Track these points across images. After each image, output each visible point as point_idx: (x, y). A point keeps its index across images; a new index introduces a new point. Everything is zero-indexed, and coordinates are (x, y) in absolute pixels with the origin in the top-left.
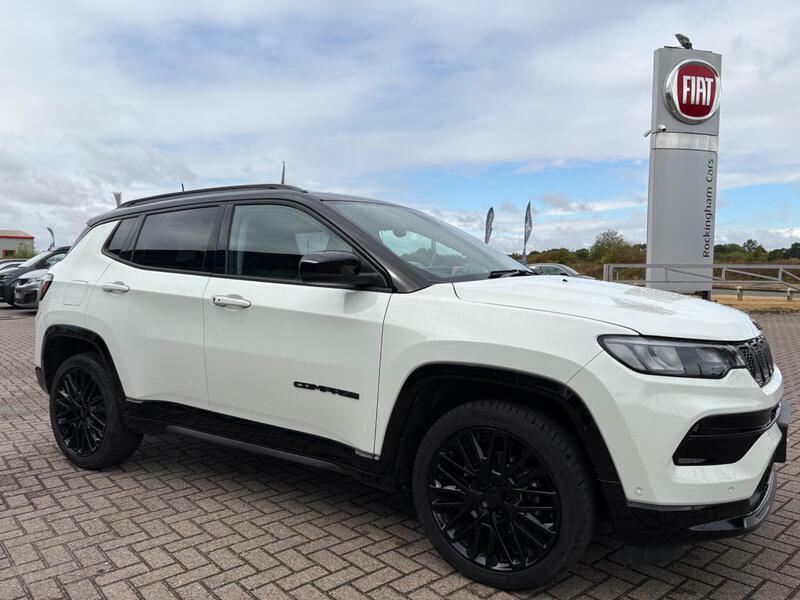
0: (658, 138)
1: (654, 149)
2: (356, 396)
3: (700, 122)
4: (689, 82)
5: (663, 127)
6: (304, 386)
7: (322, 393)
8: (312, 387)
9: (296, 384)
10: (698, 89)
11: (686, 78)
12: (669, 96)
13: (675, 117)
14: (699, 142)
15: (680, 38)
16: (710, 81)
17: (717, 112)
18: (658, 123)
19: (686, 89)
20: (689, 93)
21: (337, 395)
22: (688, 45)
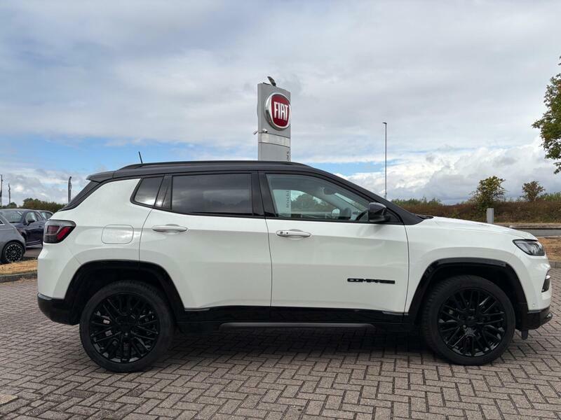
0: (263, 137)
1: (260, 143)
2: (393, 282)
3: (281, 130)
4: (277, 105)
5: (266, 130)
6: (355, 280)
7: (369, 283)
8: (361, 280)
9: (349, 280)
10: (281, 111)
11: (275, 103)
12: (267, 112)
13: (270, 124)
14: (283, 141)
15: (270, 79)
16: (287, 106)
17: (290, 126)
18: (262, 128)
19: (276, 110)
20: (277, 112)
21: (379, 283)
22: (274, 84)
